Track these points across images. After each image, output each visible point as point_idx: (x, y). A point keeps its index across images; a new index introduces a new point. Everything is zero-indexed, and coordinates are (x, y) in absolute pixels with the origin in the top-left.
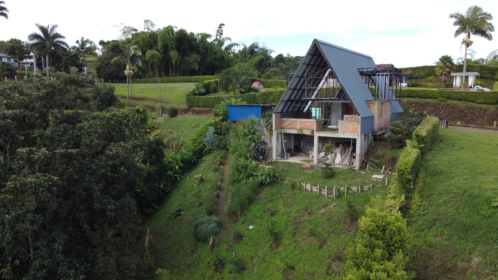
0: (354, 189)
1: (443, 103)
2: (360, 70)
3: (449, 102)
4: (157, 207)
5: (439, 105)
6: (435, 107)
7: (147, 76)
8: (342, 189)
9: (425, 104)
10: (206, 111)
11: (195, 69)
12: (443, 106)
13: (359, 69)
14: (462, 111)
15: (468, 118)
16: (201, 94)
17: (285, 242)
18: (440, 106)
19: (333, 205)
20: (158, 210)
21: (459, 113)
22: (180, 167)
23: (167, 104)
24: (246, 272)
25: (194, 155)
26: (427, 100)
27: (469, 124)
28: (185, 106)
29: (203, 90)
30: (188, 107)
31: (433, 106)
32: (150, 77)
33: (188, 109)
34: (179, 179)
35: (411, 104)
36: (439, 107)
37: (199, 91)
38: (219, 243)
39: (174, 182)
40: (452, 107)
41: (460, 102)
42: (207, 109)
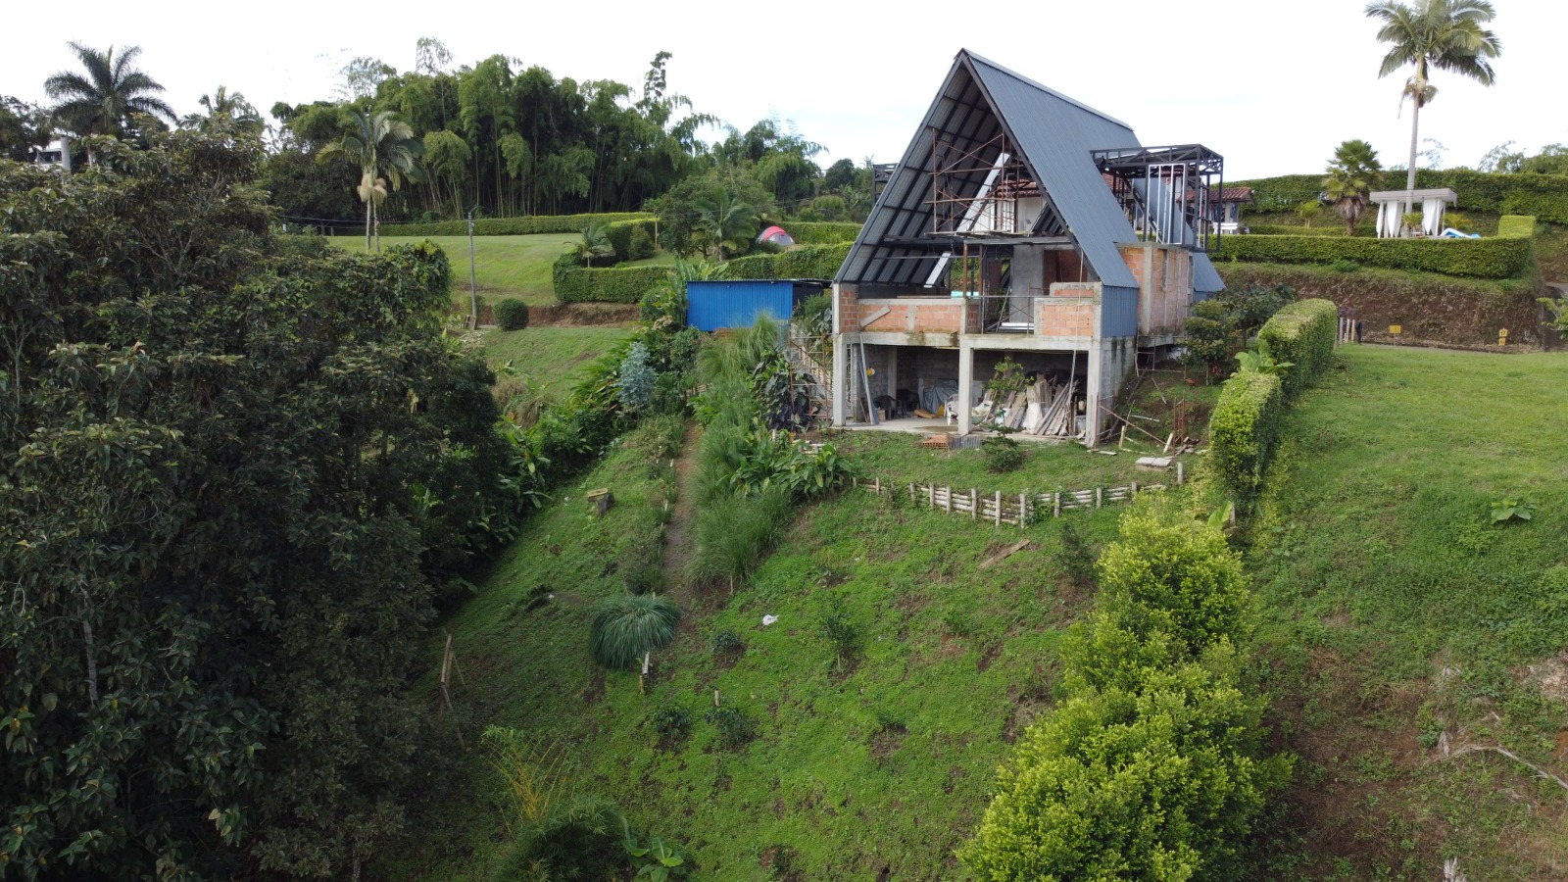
0: (1082, 496)
1: (1347, 276)
2: (1098, 156)
3: (1366, 272)
4: (472, 588)
5: (1336, 281)
6: (1323, 288)
7: (426, 214)
8: (1046, 498)
9: (1293, 279)
10: (618, 312)
11: (577, 193)
12: (1346, 287)
13: (1093, 152)
14: (1403, 300)
15: (1423, 322)
16: (598, 261)
17: (875, 654)
18: (1339, 285)
19: (1018, 547)
20: (473, 596)
21: (1394, 307)
22: (540, 467)
23: (494, 295)
24: (757, 746)
25: (583, 433)
26: (1298, 268)
27: (1424, 338)
28: (551, 300)
29: (606, 249)
30: (560, 302)
31: (1316, 286)
32: (435, 217)
33: (560, 308)
34: (538, 504)
35: (1252, 280)
36: (1336, 290)
37: (595, 252)
38: (671, 670)
39: (523, 514)
40: (1375, 288)
41: (1398, 272)
42: (620, 307)
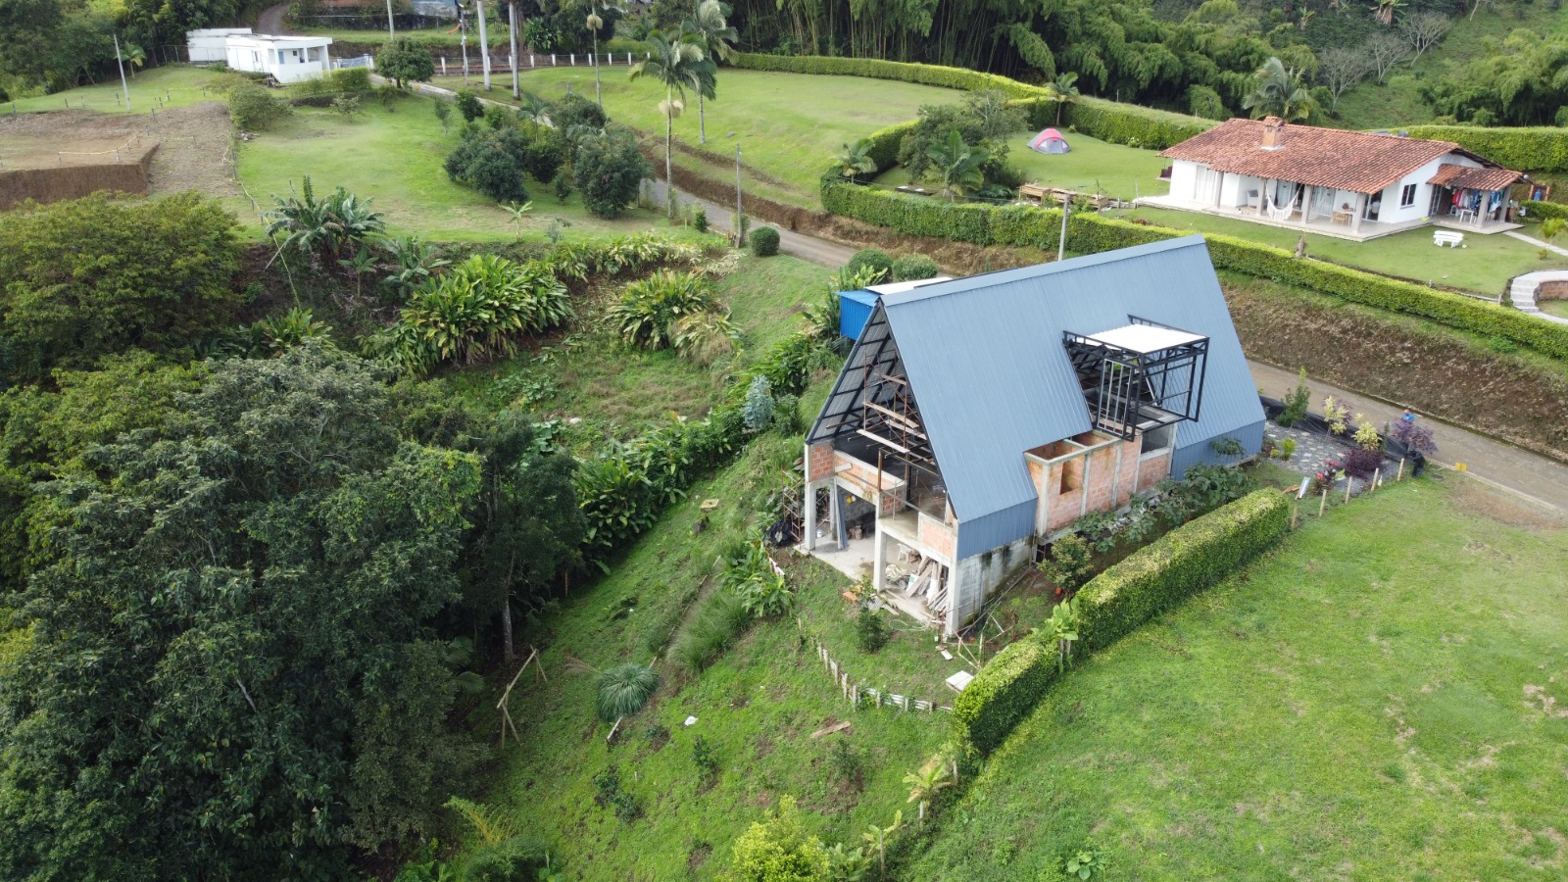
0: (898, 699)
1: (1502, 357)
2: (1069, 337)
3: (1522, 357)
4: (606, 570)
5: (1489, 360)
6: (1474, 364)
8: (872, 692)
9: (1445, 347)
10: (867, 233)
12: (1496, 368)
13: (1066, 333)
14: (1550, 398)
15: (1561, 428)
16: (863, 179)
17: (726, 782)
18: (1488, 366)
19: (840, 727)
20: (606, 577)
21: (1538, 403)
23: (781, 190)
26: (1457, 336)
27: (1556, 447)
28: (818, 207)
29: (868, 167)
31: (1466, 360)
33: (828, 216)
35: (1404, 339)
36: (1485, 370)
37: (858, 169)
40: (1526, 376)
41: (1556, 364)
42: (870, 228)
